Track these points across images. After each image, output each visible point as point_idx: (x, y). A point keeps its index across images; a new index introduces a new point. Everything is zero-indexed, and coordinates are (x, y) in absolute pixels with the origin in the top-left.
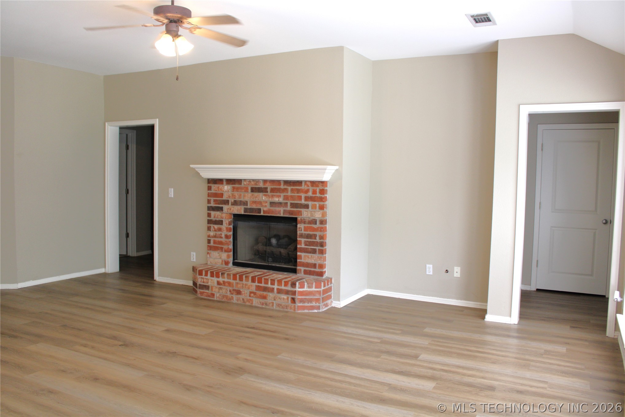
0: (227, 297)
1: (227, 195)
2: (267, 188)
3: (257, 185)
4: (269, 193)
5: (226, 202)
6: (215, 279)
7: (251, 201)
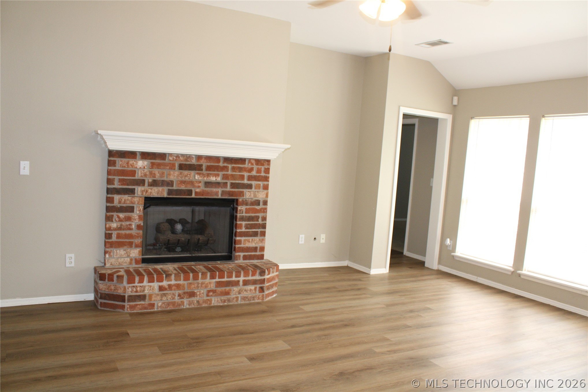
0: (174, 304)
1: (141, 174)
2: (201, 165)
3: (188, 161)
4: (204, 172)
5: (141, 182)
6: (156, 285)
7: (179, 181)
